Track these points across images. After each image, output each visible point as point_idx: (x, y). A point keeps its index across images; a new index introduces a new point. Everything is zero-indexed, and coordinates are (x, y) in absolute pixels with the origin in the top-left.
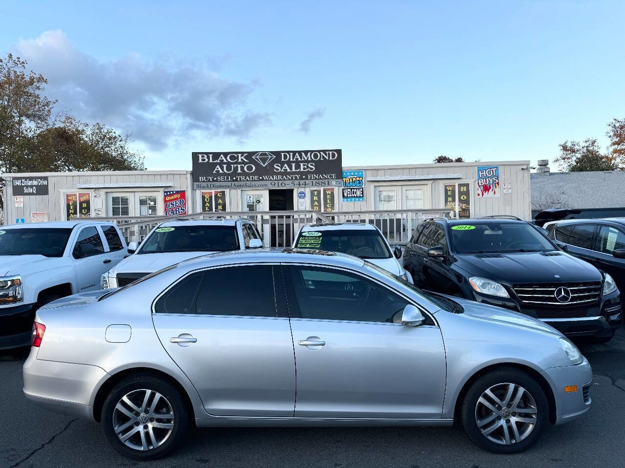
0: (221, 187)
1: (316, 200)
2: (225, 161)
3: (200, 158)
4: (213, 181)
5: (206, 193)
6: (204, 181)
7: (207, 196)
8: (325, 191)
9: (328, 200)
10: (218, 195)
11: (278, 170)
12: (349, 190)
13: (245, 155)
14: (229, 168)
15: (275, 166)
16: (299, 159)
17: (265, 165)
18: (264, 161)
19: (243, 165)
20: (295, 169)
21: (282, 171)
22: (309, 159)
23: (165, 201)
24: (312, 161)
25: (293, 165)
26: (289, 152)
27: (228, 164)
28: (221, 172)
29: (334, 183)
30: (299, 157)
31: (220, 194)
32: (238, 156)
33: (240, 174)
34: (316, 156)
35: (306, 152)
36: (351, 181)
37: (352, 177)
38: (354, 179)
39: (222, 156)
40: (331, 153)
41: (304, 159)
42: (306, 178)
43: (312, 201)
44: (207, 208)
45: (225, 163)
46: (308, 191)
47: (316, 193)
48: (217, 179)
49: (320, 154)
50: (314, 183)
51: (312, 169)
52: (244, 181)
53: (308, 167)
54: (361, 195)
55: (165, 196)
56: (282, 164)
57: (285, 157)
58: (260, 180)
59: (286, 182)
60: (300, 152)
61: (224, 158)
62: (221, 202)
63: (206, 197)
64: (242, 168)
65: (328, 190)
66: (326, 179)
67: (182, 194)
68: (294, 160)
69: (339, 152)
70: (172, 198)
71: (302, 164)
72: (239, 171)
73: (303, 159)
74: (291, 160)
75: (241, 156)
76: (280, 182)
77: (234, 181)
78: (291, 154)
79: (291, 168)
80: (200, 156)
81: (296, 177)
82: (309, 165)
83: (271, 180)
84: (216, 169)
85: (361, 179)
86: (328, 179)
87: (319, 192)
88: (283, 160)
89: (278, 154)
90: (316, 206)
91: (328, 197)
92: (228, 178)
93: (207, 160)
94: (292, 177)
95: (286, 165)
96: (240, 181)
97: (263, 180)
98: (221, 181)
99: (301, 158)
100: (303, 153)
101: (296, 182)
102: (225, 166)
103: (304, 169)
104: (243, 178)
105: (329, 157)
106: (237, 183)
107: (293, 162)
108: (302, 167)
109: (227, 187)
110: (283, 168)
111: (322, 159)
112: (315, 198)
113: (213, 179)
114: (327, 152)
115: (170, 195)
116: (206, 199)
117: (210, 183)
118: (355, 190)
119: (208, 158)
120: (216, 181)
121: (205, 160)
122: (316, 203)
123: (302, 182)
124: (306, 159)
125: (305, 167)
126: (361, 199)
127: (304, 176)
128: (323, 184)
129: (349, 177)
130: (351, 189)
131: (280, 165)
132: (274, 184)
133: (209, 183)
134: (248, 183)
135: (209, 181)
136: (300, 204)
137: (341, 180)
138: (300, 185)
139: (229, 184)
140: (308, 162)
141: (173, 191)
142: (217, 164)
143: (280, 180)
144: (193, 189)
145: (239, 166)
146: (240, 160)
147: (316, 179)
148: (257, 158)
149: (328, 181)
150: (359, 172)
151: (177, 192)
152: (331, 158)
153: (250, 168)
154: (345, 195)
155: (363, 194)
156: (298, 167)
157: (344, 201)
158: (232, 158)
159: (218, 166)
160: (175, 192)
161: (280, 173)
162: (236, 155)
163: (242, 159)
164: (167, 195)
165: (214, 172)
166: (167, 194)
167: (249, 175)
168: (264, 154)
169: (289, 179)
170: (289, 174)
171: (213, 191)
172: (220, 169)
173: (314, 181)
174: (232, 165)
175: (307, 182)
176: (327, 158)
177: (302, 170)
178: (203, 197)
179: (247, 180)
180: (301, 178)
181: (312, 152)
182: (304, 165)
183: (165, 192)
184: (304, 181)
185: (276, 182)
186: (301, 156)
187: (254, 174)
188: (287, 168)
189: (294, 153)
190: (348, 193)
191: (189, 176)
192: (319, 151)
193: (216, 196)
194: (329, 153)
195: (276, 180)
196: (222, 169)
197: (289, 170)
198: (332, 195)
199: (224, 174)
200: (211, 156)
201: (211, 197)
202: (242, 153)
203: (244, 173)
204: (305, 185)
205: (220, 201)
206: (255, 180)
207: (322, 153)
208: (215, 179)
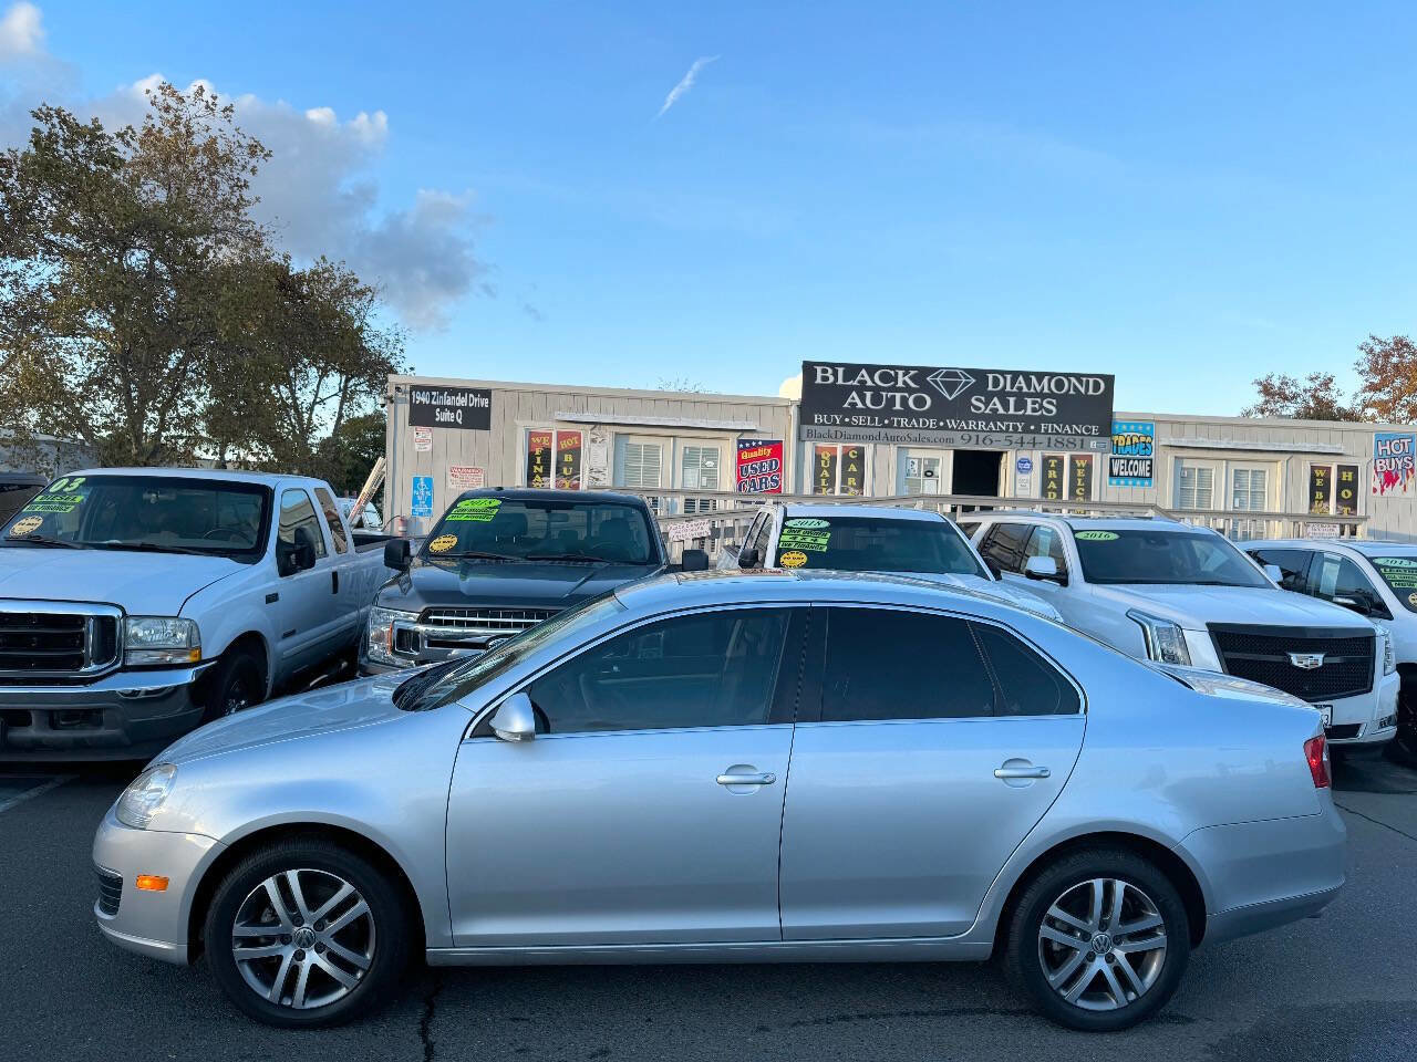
0: (857, 438)
1: (1053, 479)
2: (869, 383)
3: (819, 374)
4: (843, 424)
5: (823, 449)
6: (823, 424)
7: (826, 456)
8: (1073, 459)
9: (1079, 480)
10: (851, 455)
11: (978, 408)
12: (1122, 462)
13: (912, 372)
14: (876, 400)
15: (973, 401)
16: (1025, 390)
17: (953, 396)
18: (951, 387)
19: (906, 394)
20: (1015, 410)
21: (987, 411)
22: (1046, 390)
23: (740, 461)
24: (1051, 395)
25: (1012, 400)
26: (1003, 373)
27: (876, 390)
28: (860, 405)
29: (1093, 444)
30: (1023, 385)
31: (854, 454)
32: (896, 374)
33: (898, 414)
34: (1060, 385)
35: (1040, 376)
36: (1129, 442)
37: (1132, 434)
38: (1135, 439)
39: (864, 372)
40: (1091, 380)
41: (1035, 389)
42: (1037, 431)
43: (1045, 481)
44: (823, 480)
45: (869, 388)
46: (1036, 457)
47: (1053, 462)
48: (851, 420)
49: (1069, 381)
50: (1053, 442)
51: (1049, 411)
52: (905, 428)
53: (1041, 407)
54: (1148, 475)
55: (740, 451)
56: (989, 397)
57: (996, 383)
58: (939, 428)
59: (995, 436)
60: (1027, 375)
61: (867, 378)
62: (855, 470)
63: (823, 457)
64: (904, 401)
65: (1081, 457)
66: (1077, 434)
67: (777, 448)
68: (1015, 390)
69: (1109, 380)
70: (753, 455)
71: (1029, 401)
72: (898, 406)
73: (1032, 390)
74: (1008, 389)
75: (904, 375)
76: (982, 435)
77: (885, 426)
78: (1009, 377)
79: (1006, 407)
80: (819, 369)
81: (1015, 428)
82: (1045, 404)
83: (962, 429)
84: (849, 400)
85: (1149, 439)
86: (1082, 434)
87: (1061, 461)
88: (990, 388)
89: (980, 375)
90: (1052, 490)
91: (1080, 473)
92: (873, 421)
93: (831, 379)
94: (1008, 426)
95: (995, 400)
96: (899, 427)
97: (945, 428)
98: (858, 426)
99: (1029, 387)
100: (1033, 377)
101: (1016, 437)
102: (869, 394)
103: (1034, 410)
104: (904, 422)
105: (1087, 389)
106: (891, 432)
107: (1011, 394)
108: (1029, 406)
109: (870, 438)
110: (991, 406)
111: (1072, 392)
112: (1052, 474)
113: (842, 420)
114: (1084, 379)
115: (752, 449)
116: (823, 462)
117: (835, 428)
118: (1136, 462)
119: (835, 374)
120: (849, 425)
121: (827, 379)
122: (1053, 485)
123: (1028, 437)
124: (1039, 389)
125: (1037, 406)
126: (1147, 483)
127: (1032, 425)
128: (1070, 445)
129: (1126, 434)
130: (1128, 460)
131: (983, 398)
132: (966, 437)
133: (833, 429)
134: (915, 433)
135: (834, 424)
136: (1018, 486)
137: (1109, 439)
138: (1022, 443)
139: (875, 432)
140: (1042, 395)
141: (757, 441)
142: (853, 388)
143: (983, 431)
144: (800, 439)
145: (898, 396)
146: (900, 384)
147: (1058, 433)
148: (936, 382)
149: (1082, 441)
150: (1147, 426)
151: (766, 444)
152: (1091, 392)
153: (920, 402)
154: (1115, 471)
155: (1150, 471)
156: (1021, 405)
157: (1110, 484)
158: (884, 378)
159: (854, 394)
160: (760, 443)
161: (983, 417)
162: (892, 372)
163: (905, 382)
164: (745, 448)
165: (846, 405)
166: (745, 446)
167: (917, 415)
168: (951, 373)
169: (1001, 431)
170: (1003, 418)
171: (839, 447)
172: (857, 400)
173: (1053, 438)
174: (884, 394)
175: (1039, 438)
176: (1083, 390)
177: (1029, 412)
178: (818, 458)
179: (913, 427)
180: (1026, 430)
181: (1052, 375)
182: (1034, 403)
183: (740, 442)
184: (1033, 436)
185: (973, 434)
186: (1029, 383)
187: (927, 415)
188: (999, 406)
189: (1015, 375)
190: (1122, 468)
191: (794, 411)
192: (1067, 376)
193: (845, 456)
194: (1088, 382)
195: (973, 430)
196: (863, 401)
197: (1001, 411)
198: (1088, 469)
199: (866, 411)
200: (841, 370)
201: (834, 459)
202: (907, 369)
203: (907, 412)
204: (1034, 444)
205: (853, 468)
206: (928, 428)
207: (1073, 380)
208: (847, 420)
